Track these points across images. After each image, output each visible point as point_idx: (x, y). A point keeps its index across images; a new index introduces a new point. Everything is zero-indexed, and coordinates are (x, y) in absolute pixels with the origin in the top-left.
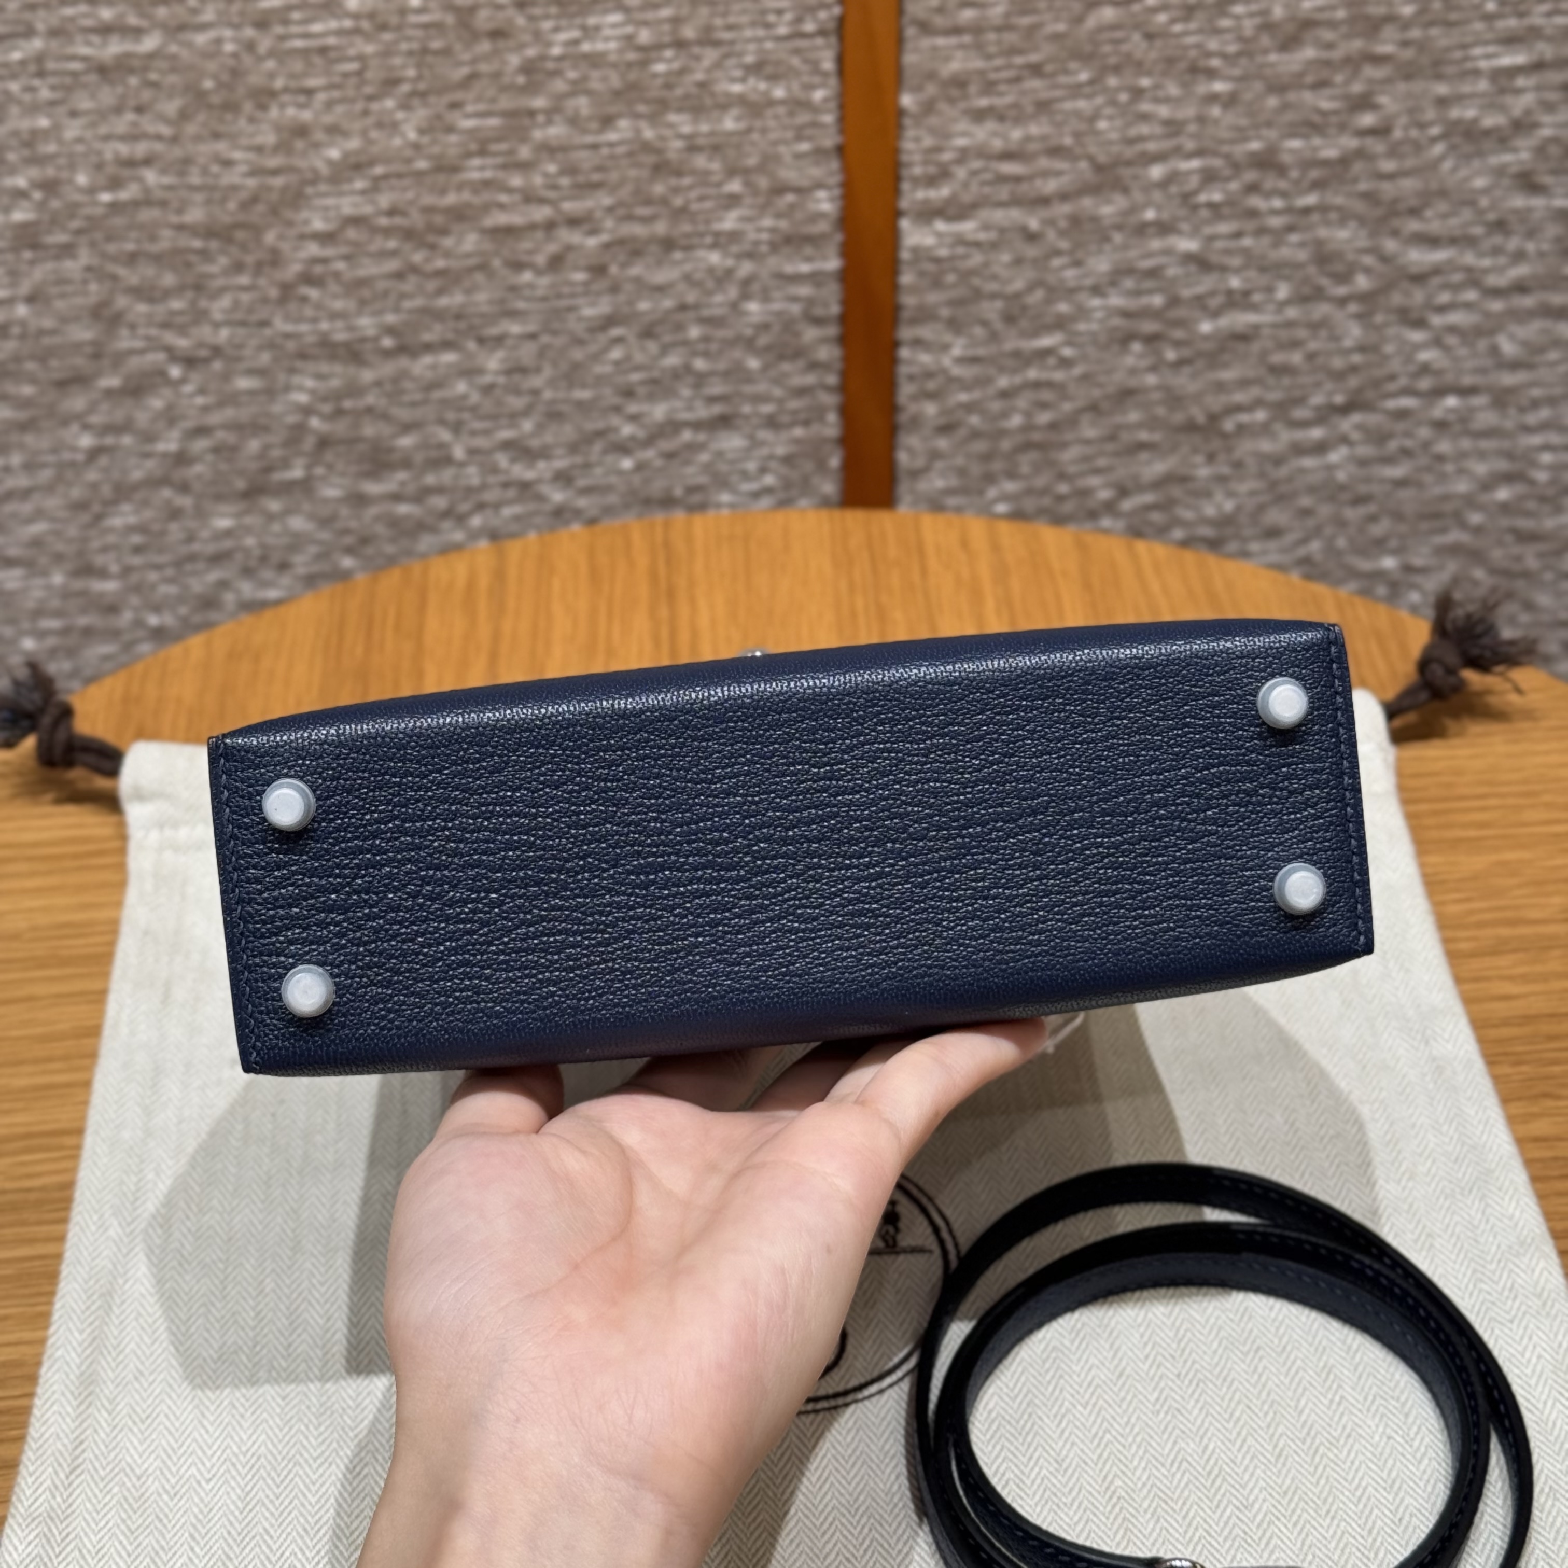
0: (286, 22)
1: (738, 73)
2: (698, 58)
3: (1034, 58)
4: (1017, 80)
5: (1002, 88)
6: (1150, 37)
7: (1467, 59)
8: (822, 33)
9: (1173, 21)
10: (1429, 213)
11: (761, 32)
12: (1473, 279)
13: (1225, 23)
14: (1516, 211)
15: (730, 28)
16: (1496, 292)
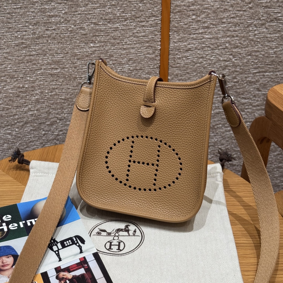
0: (79, 67)
1: (145, 74)
2: (139, 72)
3: (188, 71)
4: (185, 74)
5: (183, 76)
6: (204, 68)
7: (249, 71)
8: (157, 68)
9: (208, 66)
10: (244, 94)
11: (148, 68)
12: (251, 104)
13: (215, 66)
14: (257, 94)
15: (144, 67)
16: (254, 106)
